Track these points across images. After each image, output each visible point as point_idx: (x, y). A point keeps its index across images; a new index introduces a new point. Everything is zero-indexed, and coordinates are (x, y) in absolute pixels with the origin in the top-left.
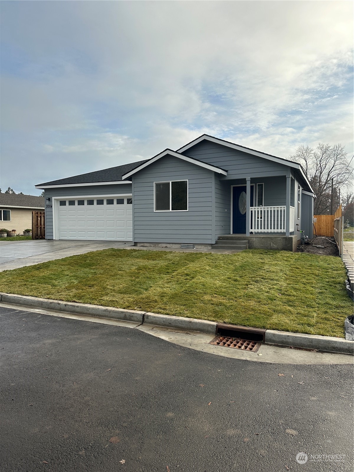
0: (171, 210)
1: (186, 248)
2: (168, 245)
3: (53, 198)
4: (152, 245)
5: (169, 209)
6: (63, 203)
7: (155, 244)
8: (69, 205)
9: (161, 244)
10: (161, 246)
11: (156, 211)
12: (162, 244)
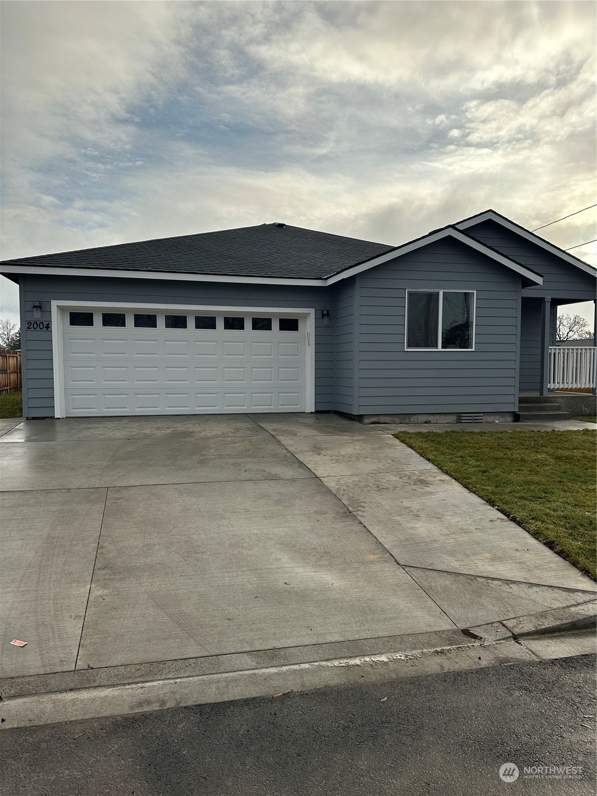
0: (440, 348)
1: (471, 421)
2: (431, 418)
3: (54, 304)
4: (396, 419)
5: (436, 346)
6: (81, 319)
7: (404, 416)
8: (104, 324)
9: (416, 417)
10: (416, 420)
11: (409, 350)
12: (418, 416)
